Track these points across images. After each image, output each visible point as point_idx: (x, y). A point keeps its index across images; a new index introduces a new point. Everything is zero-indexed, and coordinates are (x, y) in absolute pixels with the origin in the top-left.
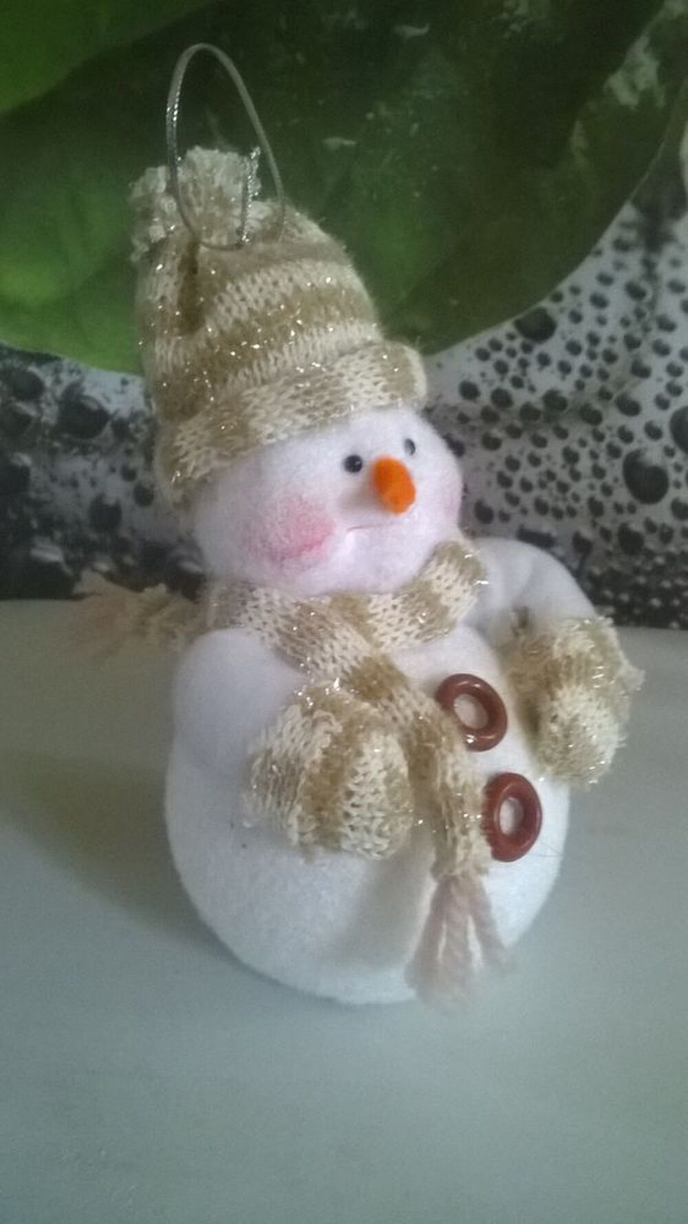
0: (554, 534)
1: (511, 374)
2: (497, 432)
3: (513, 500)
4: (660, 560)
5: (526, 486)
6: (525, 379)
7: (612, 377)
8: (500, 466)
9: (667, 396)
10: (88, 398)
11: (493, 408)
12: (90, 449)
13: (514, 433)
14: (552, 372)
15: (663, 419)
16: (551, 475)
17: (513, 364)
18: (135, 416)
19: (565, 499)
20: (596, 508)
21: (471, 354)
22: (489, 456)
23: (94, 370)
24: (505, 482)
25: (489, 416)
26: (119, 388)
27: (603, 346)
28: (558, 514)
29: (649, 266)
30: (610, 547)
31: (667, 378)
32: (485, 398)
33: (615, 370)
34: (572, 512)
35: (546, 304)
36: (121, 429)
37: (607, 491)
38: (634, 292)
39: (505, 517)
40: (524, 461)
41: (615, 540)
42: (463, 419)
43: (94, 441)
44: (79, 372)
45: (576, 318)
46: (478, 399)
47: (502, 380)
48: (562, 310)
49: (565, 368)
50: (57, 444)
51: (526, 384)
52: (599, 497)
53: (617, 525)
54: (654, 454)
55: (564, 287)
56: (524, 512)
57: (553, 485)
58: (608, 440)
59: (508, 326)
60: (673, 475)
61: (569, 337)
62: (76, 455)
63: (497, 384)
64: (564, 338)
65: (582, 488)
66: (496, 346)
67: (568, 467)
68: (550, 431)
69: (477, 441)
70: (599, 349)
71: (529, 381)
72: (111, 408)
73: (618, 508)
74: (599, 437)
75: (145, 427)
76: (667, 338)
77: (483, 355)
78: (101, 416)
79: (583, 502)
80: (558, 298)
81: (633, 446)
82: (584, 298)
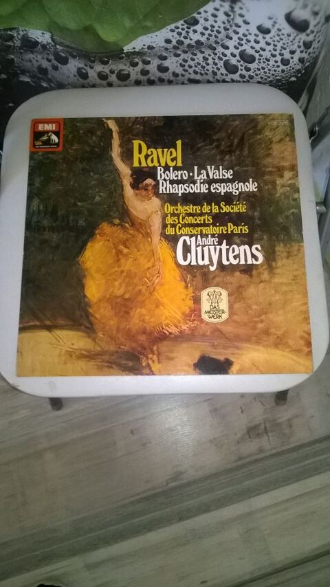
0: (201, 79)
8: (181, 61)
9: (238, 46)
22: (177, 58)
23: (31, 30)
29: (232, 8)
31: (238, 41)
32: (174, 42)
38: (227, 14)
48: (201, 17)
55: (202, 10)
58: (218, 55)
60: (240, 67)
69: (172, 55)
76: (238, 29)
82: (209, 14)
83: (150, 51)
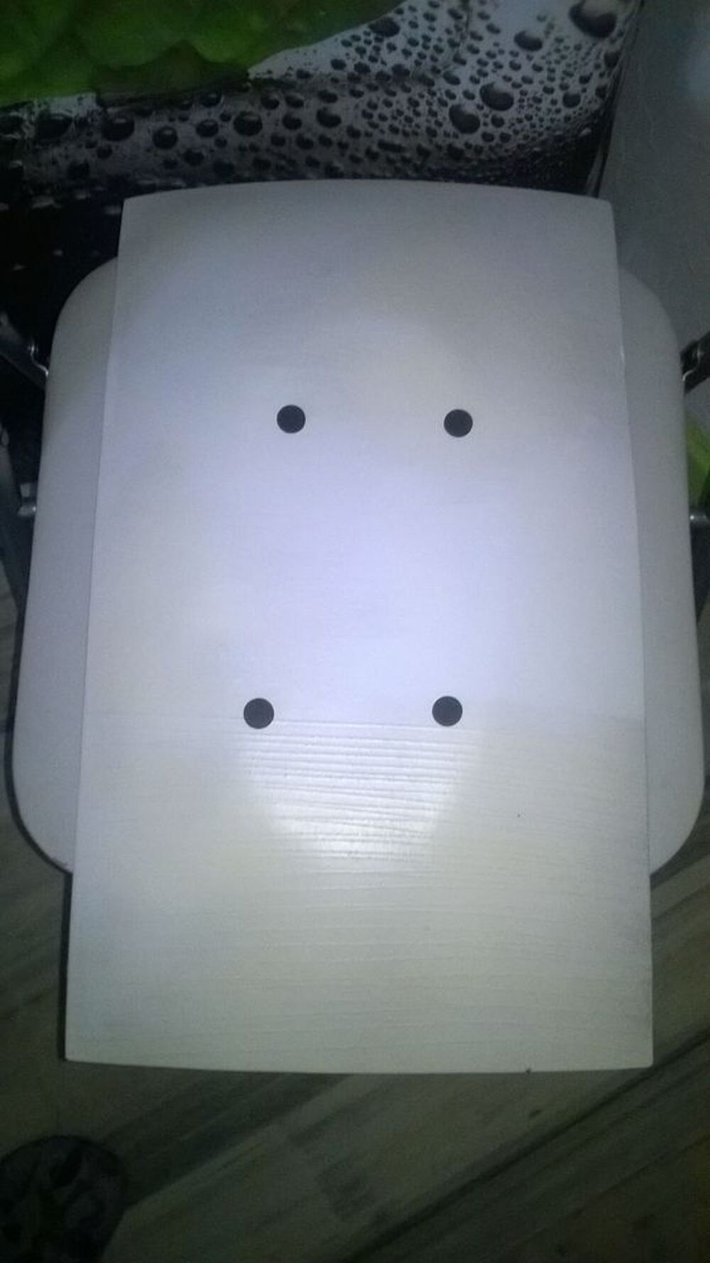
2: (360, 88)
4: (475, 163)
15: (476, 89)
22: (355, 101)
29: (465, 2)
35: (391, 15)
45: (414, 25)
46: (345, 69)
47: (362, 57)
52: (433, 126)
54: (470, 108)
61: (409, 37)
63: (358, 60)
66: (356, 38)
69: (346, 93)
77: (346, 44)
79: (423, 129)
80: (400, 12)
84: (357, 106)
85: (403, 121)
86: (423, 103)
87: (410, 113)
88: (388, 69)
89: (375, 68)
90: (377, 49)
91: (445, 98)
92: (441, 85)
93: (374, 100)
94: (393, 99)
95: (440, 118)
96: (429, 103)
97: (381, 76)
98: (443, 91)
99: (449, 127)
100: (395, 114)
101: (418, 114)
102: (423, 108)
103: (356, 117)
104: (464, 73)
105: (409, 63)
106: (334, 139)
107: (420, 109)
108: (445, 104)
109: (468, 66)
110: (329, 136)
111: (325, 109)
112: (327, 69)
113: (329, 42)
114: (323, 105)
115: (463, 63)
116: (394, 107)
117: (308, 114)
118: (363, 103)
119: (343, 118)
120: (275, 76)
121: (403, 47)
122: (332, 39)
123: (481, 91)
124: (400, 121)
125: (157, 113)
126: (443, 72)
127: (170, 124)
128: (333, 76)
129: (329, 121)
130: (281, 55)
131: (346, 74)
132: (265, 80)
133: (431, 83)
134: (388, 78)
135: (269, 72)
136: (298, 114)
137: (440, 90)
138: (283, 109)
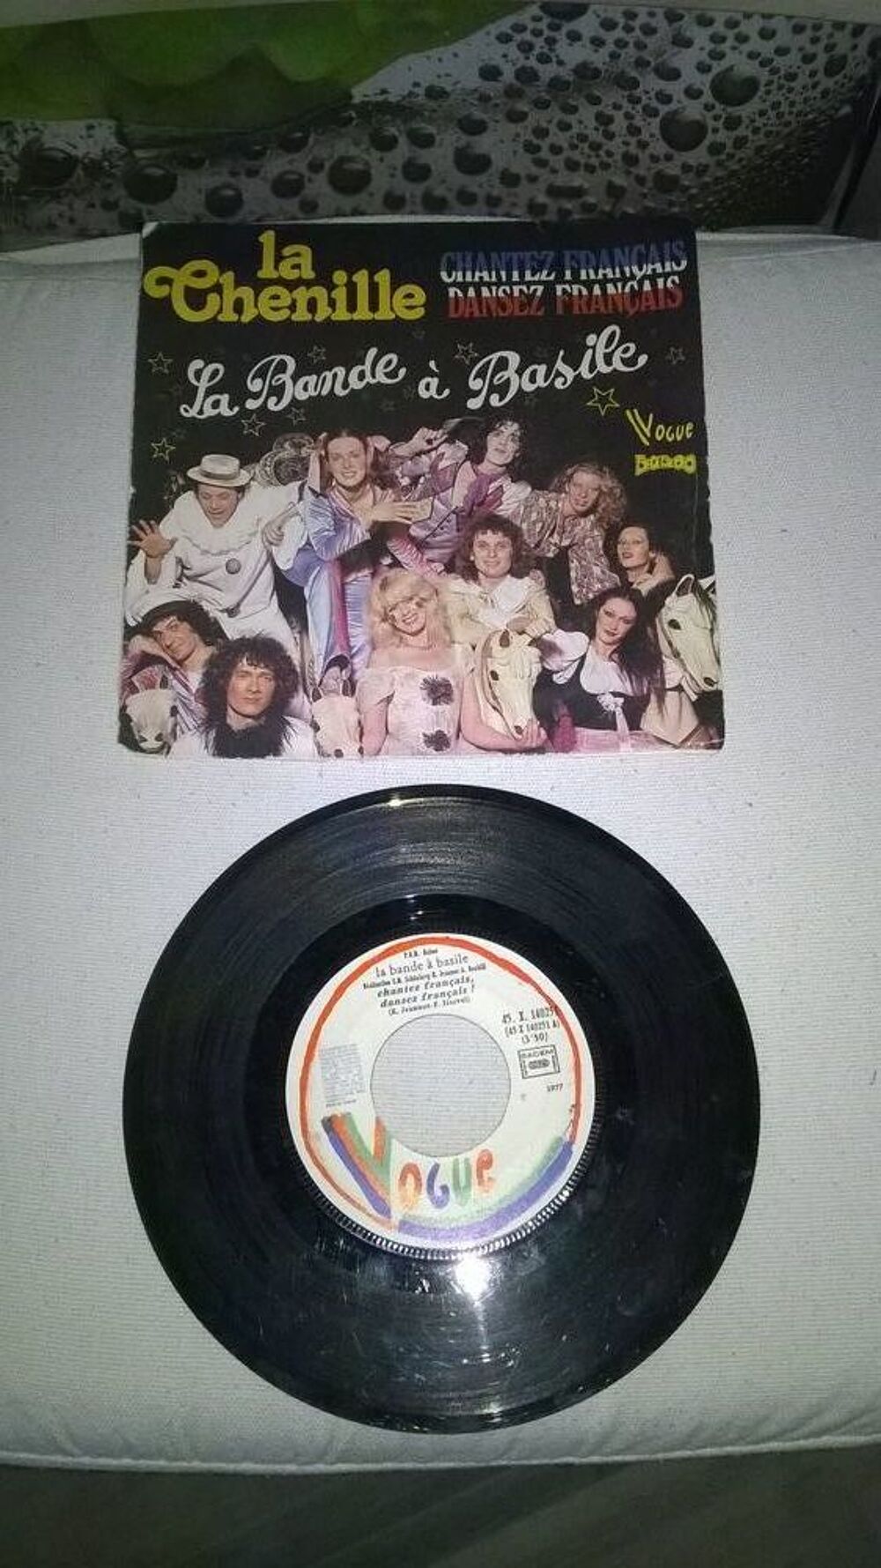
0: (586, 186)
1: (537, 51)
2: (523, 106)
3: (542, 163)
4: (694, 191)
5: (556, 150)
6: (552, 55)
7: (651, 47)
8: (527, 135)
9: (708, 61)
10: (50, 149)
11: (518, 84)
12: (62, 193)
13: (542, 105)
14: (583, 46)
15: (704, 82)
16: (583, 138)
17: (539, 43)
18: (107, 155)
19: (598, 156)
20: (630, 160)
21: (492, 38)
22: (514, 128)
23: (52, 124)
24: (531, 148)
25: (512, 93)
26: (84, 133)
27: (642, 19)
28: (591, 169)
30: (645, 191)
31: (710, 46)
32: (508, 75)
33: (651, 42)
34: (605, 166)
36: (94, 169)
37: (643, 145)
39: (533, 179)
40: (553, 129)
41: (650, 184)
42: (484, 99)
43: (67, 185)
44: (36, 129)
46: (500, 79)
47: (527, 58)
49: (598, 42)
50: (24, 198)
51: (554, 59)
52: (633, 149)
53: (653, 171)
54: (693, 111)
56: (554, 171)
57: (586, 145)
58: (645, 102)
59: (534, 10)
60: (711, 124)
61: (603, 15)
62: (47, 202)
63: (522, 62)
64: (598, 16)
65: (616, 146)
66: (519, 28)
67: (602, 128)
68: (582, 100)
69: (500, 117)
70: (637, 23)
71: (557, 56)
72: (79, 153)
73: (654, 159)
74: (635, 101)
75: (120, 163)
77: (504, 39)
78: (71, 162)
79: (618, 157)
81: (673, 106)
83: (433, 104)
84: (518, 135)
85: (587, 150)
86: (619, 116)
87: (597, 137)
88: (565, 73)
89: (547, 72)
90: (551, 42)
91: (654, 103)
92: (651, 83)
93: (544, 125)
94: (572, 119)
95: (645, 136)
96: (628, 116)
97: (556, 84)
98: (652, 94)
99: (660, 148)
100: (576, 142)
101: (610, 136)
102: (620, 124)
103: (515, 152)
104: (686, 61)
105: (599, 59)
106: (481, 194)
107: (612, 128)
108: (655, 113)
109: (697, 45)
110: (475, 189)
111: (468, 146)
112: (473, 81)
113: (478, 38)
114: (465, 139)
115: (688, 43)
116: (575, 130)
117: (440, 157)
118: (525, 131)
119: (493, 157)
120: (392, 98)
121: (593, 34)
122: (480, 34)
123: (713, 81)
124: (582, 149)
125: (212, 165)
126: (653, 64)
127: (233, 180)
128: (482, 89)
129: (471, 163)
130: (402, 63)
131: (499, 86)
132: (377, 104)
133: (635, 84)
134: (568, 83)
135: (384, 92)
136: (426, 156)
137: (647, 93)
138: (403, 150)
